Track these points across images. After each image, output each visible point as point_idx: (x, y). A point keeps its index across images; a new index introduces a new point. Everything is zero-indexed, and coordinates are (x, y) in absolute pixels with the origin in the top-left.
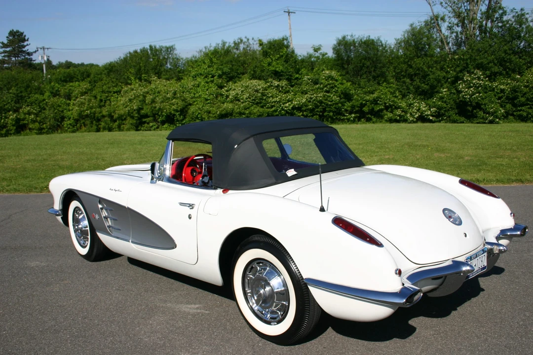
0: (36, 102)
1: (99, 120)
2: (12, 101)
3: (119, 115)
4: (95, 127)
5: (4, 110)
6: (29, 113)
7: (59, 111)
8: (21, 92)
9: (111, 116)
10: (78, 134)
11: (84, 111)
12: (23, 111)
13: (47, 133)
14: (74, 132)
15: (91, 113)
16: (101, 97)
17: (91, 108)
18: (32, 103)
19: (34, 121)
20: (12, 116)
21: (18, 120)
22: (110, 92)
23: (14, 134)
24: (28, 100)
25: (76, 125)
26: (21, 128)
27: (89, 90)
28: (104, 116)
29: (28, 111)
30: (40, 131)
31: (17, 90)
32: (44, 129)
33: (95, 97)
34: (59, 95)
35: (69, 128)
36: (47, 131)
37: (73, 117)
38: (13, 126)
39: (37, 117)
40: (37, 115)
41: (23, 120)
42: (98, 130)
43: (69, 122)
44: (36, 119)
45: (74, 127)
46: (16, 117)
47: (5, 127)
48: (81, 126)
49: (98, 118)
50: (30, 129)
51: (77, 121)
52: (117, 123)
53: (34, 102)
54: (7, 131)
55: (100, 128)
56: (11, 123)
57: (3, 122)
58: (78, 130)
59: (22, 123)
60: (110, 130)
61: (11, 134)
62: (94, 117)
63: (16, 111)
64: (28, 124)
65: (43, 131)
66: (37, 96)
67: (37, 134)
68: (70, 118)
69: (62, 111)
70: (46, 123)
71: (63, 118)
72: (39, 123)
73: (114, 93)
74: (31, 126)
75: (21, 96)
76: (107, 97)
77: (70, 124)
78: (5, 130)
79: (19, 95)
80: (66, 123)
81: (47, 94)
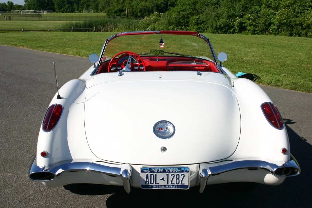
0: (255, 11)
1: (292, 27)
2: (240, 10)
3: (307, 24)
4: (289, 32)
5: (235, 16)
6: (249, 19)
7: (268, 19)
8: (247, 4)
9: (301, 24)
10: (278, 37)
11: (283, 20)
12: (245, 17)
13: (258, 34)
14: (275, 34)
15: (287, 22)
16: (298, 10)
17: (289, 18)
18: (252, 12)
19: (251, 25)
20: (238, 20)
21: (241, 23)
22: (306, 6)
23: (238, 33)
24: (250, 10)
25: (278, 30)
26: (242, 29)
27: (292, 4)
28: (296, 25)
29: (249, 17)
30: (254, 32)
31: (244, 3)
32: (256, 31)
33: (294, 10)
34: (271, 7)
35: (273, 32)
36: (258, 33)
37: (277, 24)
38: (238, 27)
39: (253, 22)
40: (253, 20)
41: (245, 23)
42: (291, 35)
43: (274, 27)
44: (253, 24)
45: (276, 31)
46: (240, 21)
47: (233, 27)
48: (281, 31)
49: (292, 25)
50: (249, 30)
51: (279, 27)
52: (305, 31)
53: (254, 11)
54: (234, 30)
55: (293, 34)
56: (236, 25)
57: (232, 24)
58: (278, 34)
59: (243, 25)
60: (300, 35)
61: (236, 33)
62: (290, 25)
63: (241, 17)
64: (247, 27)
65: (256, 32)
66: (256, 7)
67: (252, 34)
68: (275, 24)
69: (270, 19)
70: (258, 27)
71: (270, 24)
72: (254, 27)
73: (309, 7)
74: (249, 28)
75: (247, 7)
76: (303, 10)
77: (274, 29)
78: (232, 29)
79: (245, 6)
80: (272, 27)
81: (264, 6)
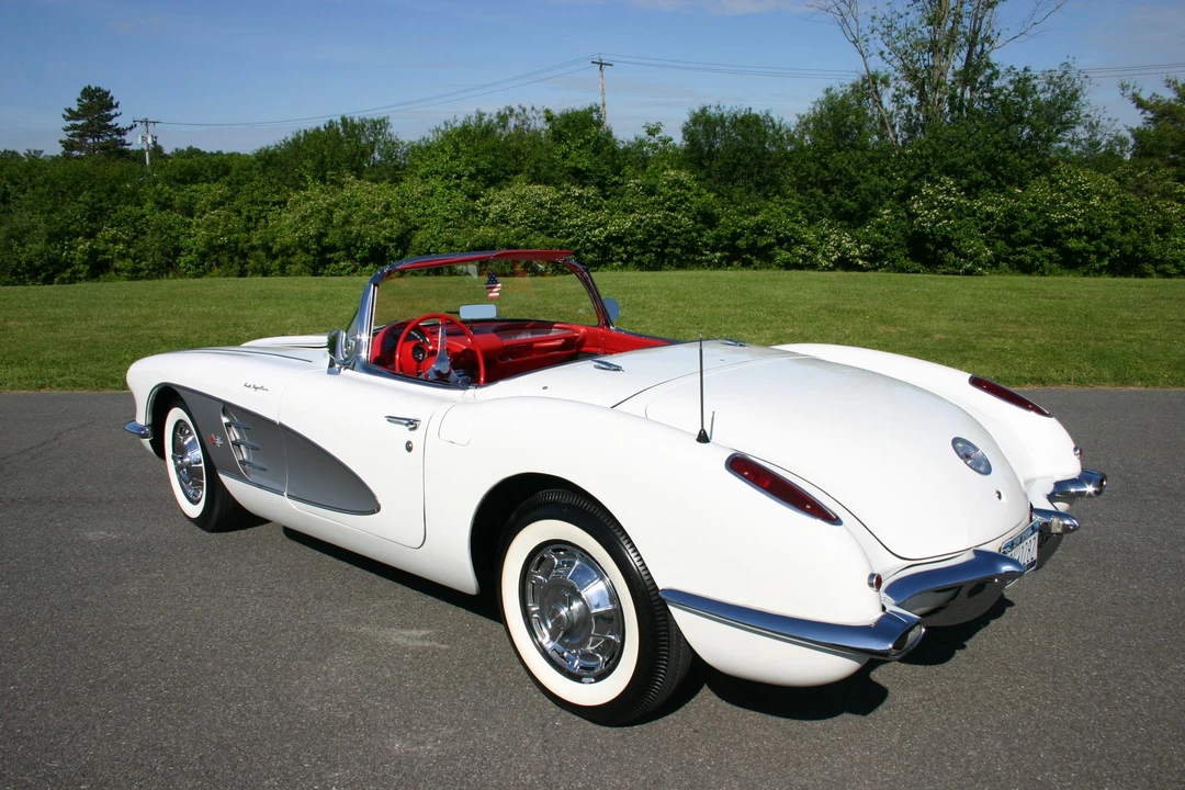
0: (129, 219)
1: (244, 255)
2: (82, 217)
3: (281, 245)
4: (236, 267)
5: (68, 233)
6: (115, 241)
7: (171, 237)
8: (100, 201)
9: (267, 248)
10: (205, 280)
11: (217, 238)
12: (103, 236)
13: (148, 277)
14: (197, 276)
15: (229, 242)
16: (249, 211)
17: (231, 232)
18: (120, 222)
19: (123, 256)
20: (84, 245)
21: (93, 253)
22: (267, 203)
23: (86, 279)
24: (113, 216)
25: (203, 264)
26: (98, 267)
27: (227, 198)
28: (253, 248)
29: (114, 235)
30: (135, 274)
31: (92, 197)
32: (141, 270)
33: (239, 212)
34: (170, 207)
35: (189, 269)
36: (147, 275)
37: (197, 250)
38: (85, 263)
39: (129, 247)
40: (129, 244)
41: (105, 252)
42: (242, 274)
43: (189, 258)
44: (128, 253)
45: (197, 266)
46: (90, 247)
47: (69, 265)
48: (211, 266)
49: (242, 250)
50: (116, 270)
51: (203, 256)
52: (277, 262)
53: (124, 220)
54: (74, 273)
55: (246, 271)
56: (80, 259)
57: (66, 256)
58: (205, 273)
59: (101, 257)
60: (265, 273)
61: (80, 279)
62: (236, 249)
63: (91, 235)
64: (112, 261)
65: (141, 274)
66: (129, 208)
67: (129, 279)
68: (191, 251)
69: (177, 238)
70: (147, 260)
71: (178, 251)
72: (134, 259)
73: (274, 204)
74: (118, 264)
75: (101, 208)
76: (261, 212)
77: (191, 262)
78: (69, 271)
79: (96, 206)
80: (183, 260)
81: (149, 205)
